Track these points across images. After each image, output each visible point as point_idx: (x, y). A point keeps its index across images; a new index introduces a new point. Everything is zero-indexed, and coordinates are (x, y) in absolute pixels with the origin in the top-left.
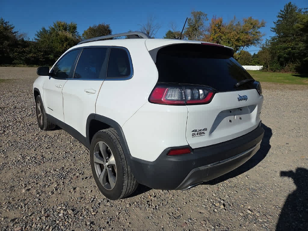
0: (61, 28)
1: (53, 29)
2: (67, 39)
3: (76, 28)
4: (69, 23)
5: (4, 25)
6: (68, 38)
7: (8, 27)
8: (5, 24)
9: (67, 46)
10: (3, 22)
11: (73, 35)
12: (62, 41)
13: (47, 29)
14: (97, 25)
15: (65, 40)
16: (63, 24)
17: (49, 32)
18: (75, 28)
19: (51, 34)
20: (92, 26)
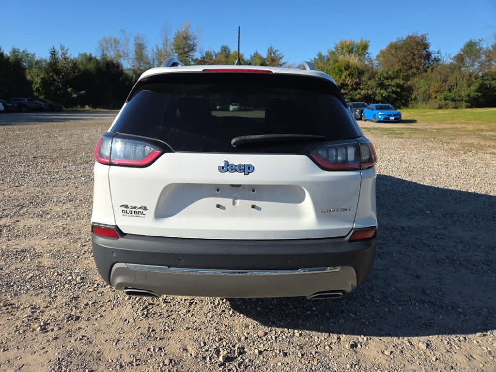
0: (345, 49)
1: (333, 53)
2: (349, 67)
3: (367, 48)
4: (357, 41)
5: (273, 55)
6: (350, 65)
7: (276, 58)
8: (274, 53)
9: (346, 78)
10: (272, 51)
11: (360, 60)
12: (341, 71)
13: (325, 53)
14: (404, 37)
15: (345, 68)
16: (348, 43)
17: (326, 58)
18: (365, 47)
19: (328, 60)
20: (394, 40)
